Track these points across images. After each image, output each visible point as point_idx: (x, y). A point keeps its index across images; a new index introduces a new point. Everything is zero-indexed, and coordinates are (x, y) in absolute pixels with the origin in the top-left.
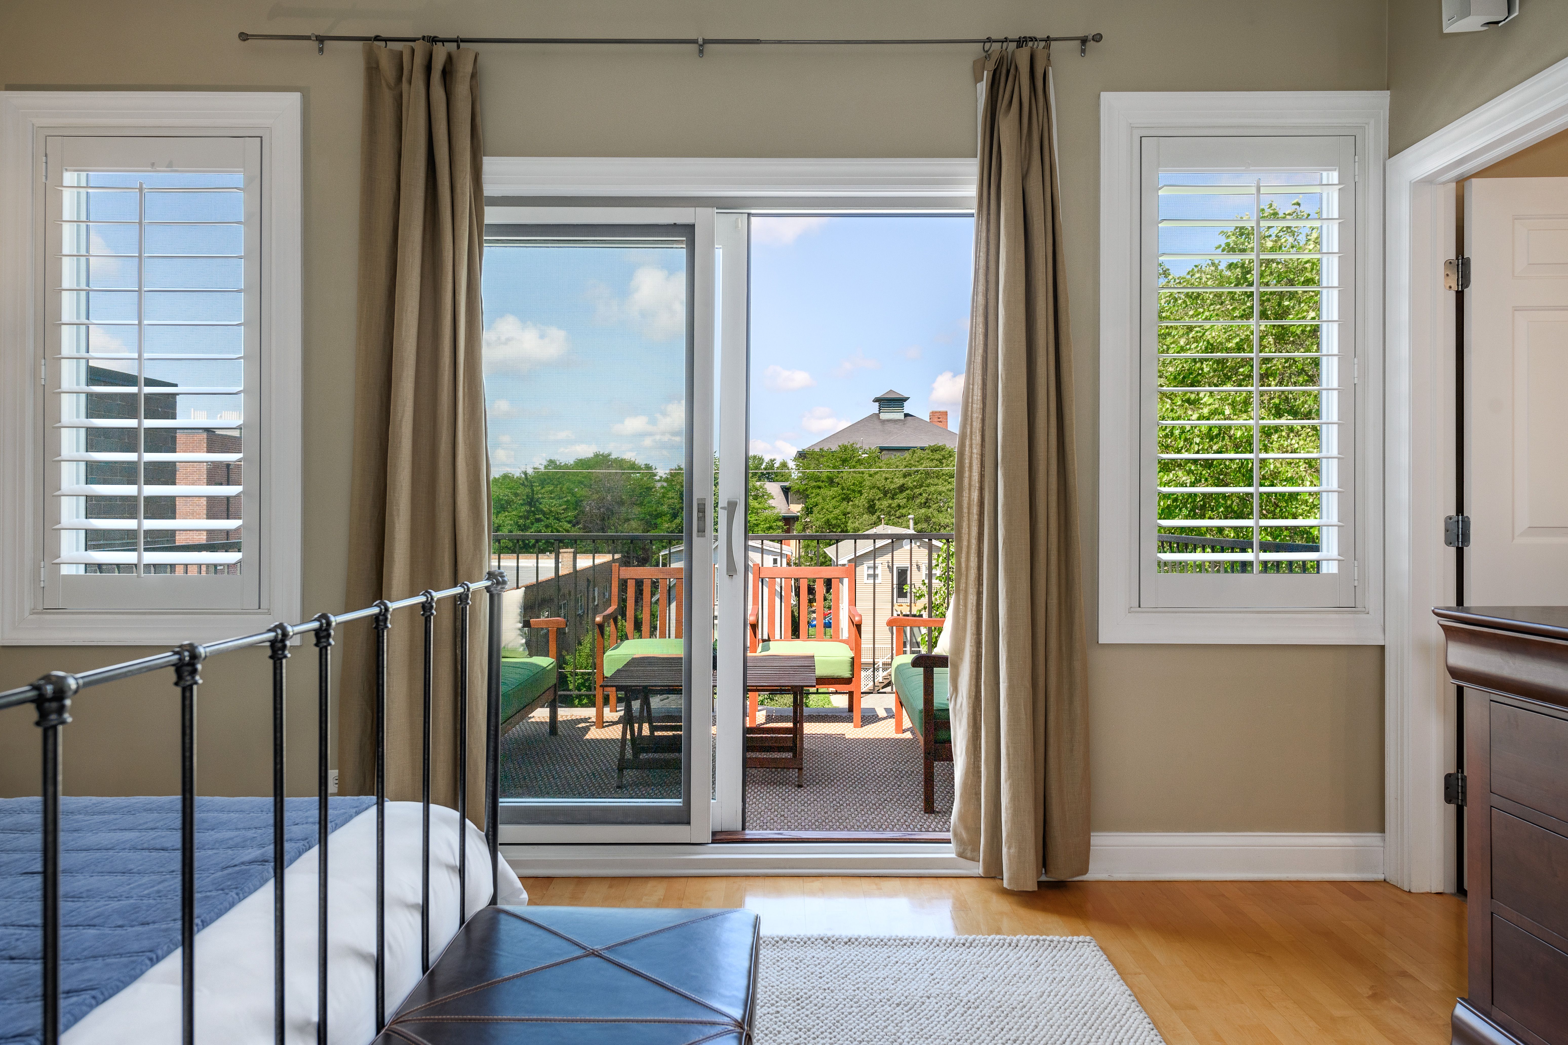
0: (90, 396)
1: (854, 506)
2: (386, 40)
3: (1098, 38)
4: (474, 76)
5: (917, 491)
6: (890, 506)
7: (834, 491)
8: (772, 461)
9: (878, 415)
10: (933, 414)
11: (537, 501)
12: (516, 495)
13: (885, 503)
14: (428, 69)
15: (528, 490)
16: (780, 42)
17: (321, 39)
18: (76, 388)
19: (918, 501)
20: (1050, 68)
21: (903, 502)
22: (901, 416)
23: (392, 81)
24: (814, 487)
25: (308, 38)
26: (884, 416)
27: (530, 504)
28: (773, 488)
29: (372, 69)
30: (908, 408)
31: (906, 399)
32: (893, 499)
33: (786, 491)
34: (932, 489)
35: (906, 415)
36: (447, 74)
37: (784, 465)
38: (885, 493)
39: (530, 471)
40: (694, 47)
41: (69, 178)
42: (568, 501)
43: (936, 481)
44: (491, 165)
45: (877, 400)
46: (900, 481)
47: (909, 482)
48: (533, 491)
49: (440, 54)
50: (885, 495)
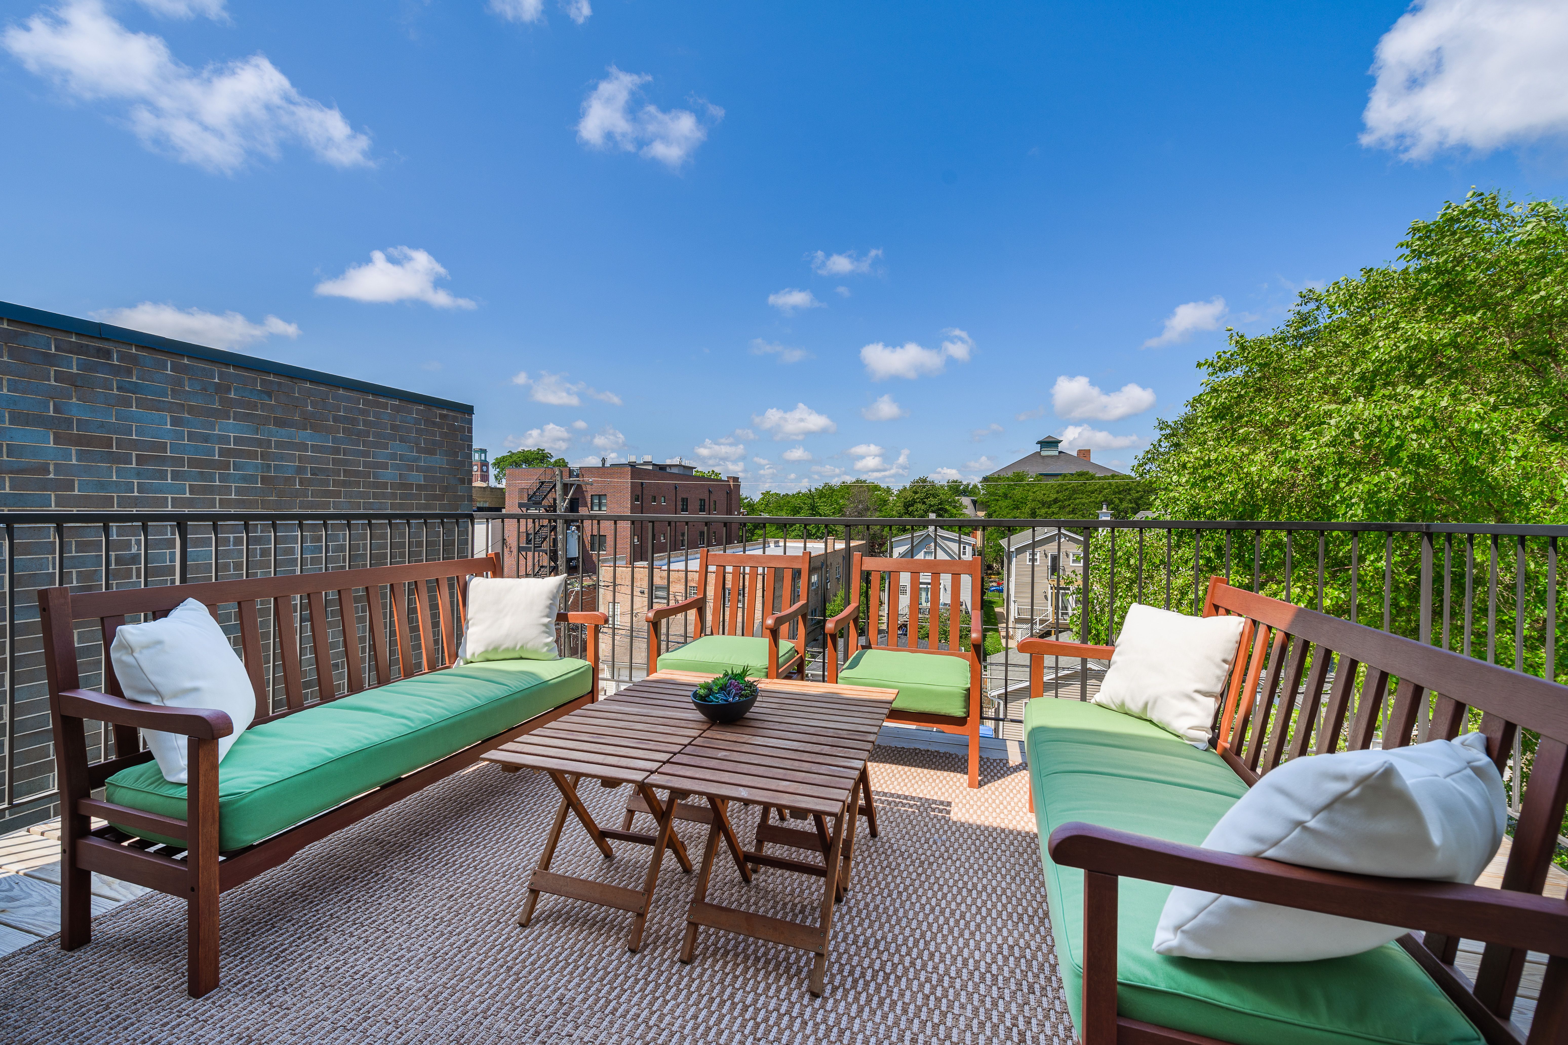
1: (1021, 513)
5: (1067, 503)
6: (1046, 513)
7: (1008, 502)
8: (968, 485)
9: (1039, 453)
10: (1079, 451)
11: (816, 506)
12: (805, 504)
13: (1043, 511)
15: (810, 501)
19: (1067, 510)
21: (1056, 510)
22: (1056, 453)
24: (994, 500)
26: (1043, 453)
27: (812, 509)
28: (966, 501)
30: (1061, 447)
31: (1060, 442)
32: (1049, 508)
33: (974, 502)
34: (1077, 501)
35: (1060, 452)
37: (975, 486)
38: (1043, 504)
39: (813, 489)
42: (835, 508)
43: (1081, 496)
45: (1038, 443)
46: (1054, 496)
47: (1061, 496)
50: (1043, 505)
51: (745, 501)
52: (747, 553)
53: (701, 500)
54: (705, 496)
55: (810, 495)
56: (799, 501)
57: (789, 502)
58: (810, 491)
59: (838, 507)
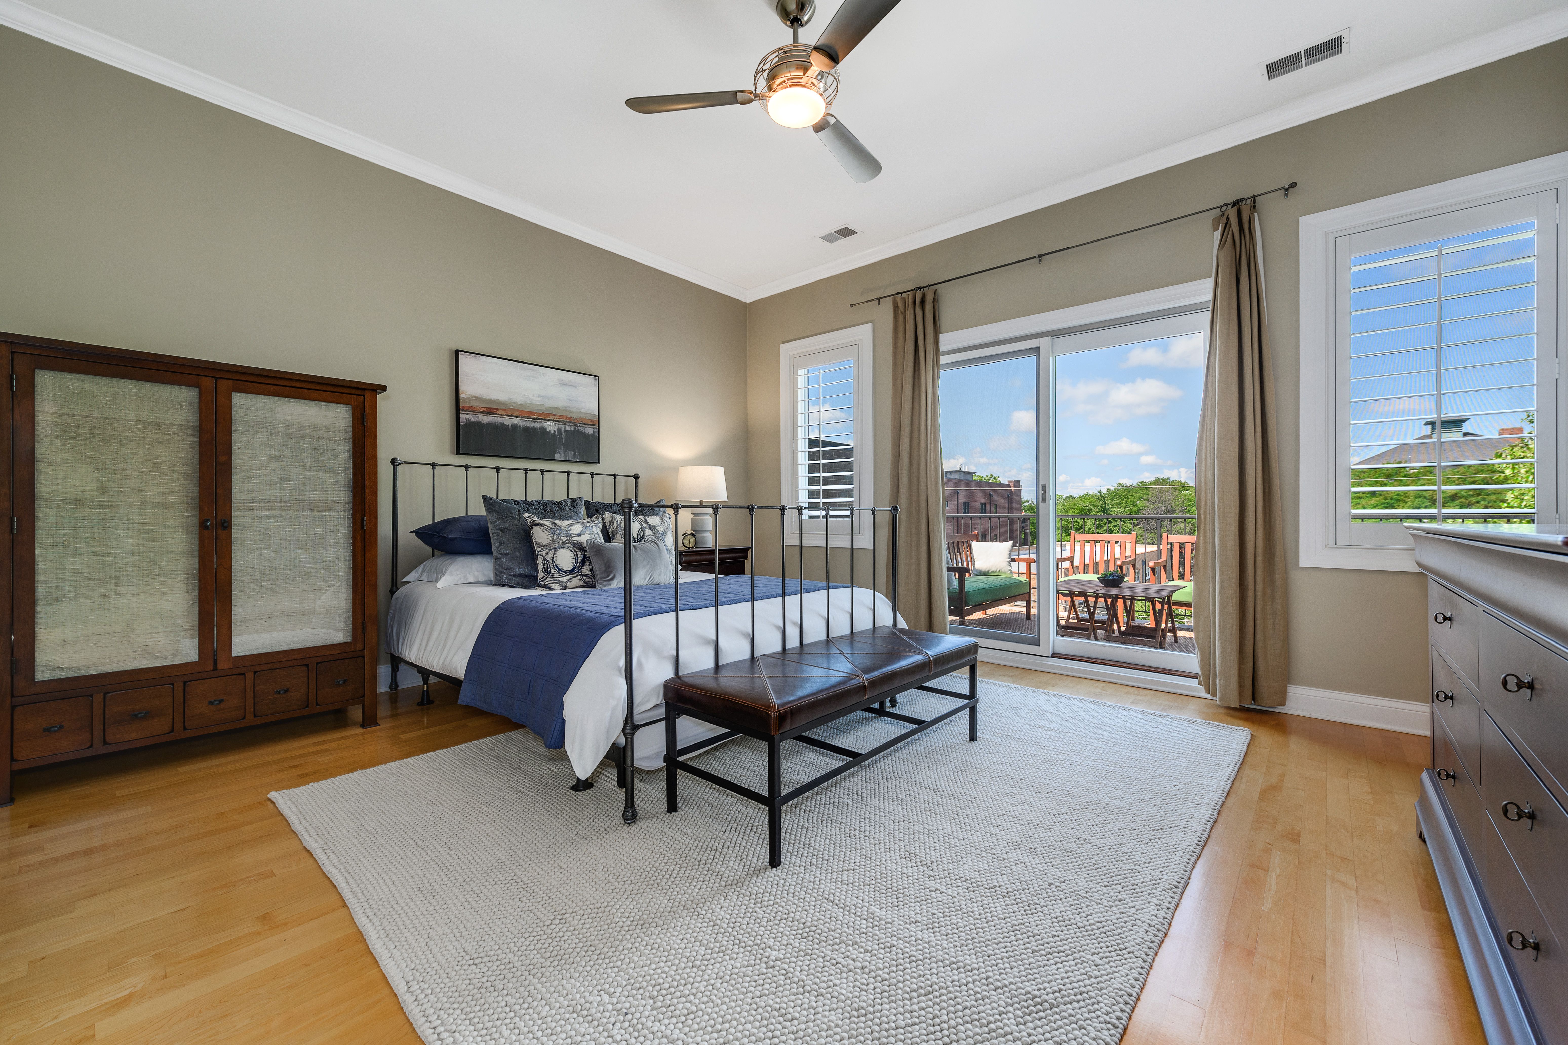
0: (809, 452)
2: (901, 293)
3: (1294, 185)
4: (934, 300)
11: (1109, 509)
12: (1094, 506)
14: (915, 302)
15: (1100, 503)
16: (1102, 239)
17: (879, 299)
18: (804, 450)
20: (1256, 214)
22: (1460, 435)
23: (903, 311)
25: (873, 300)
27: (1104, 511)
29: (896, 307)
31: (1466, 421)
35: (1465, 434)
36: (923, 302)
39: (1104, 491)
40: (1037, 260)
41: (801, 372)
42: (1130, 510)
44: (943, 337)
45: (1426, 424)
48: (1105, 503)
49: (919, 295)
51: (1026, 504)
52: (1021, 557)
53: (982, 504)
54: (986, 499)
55: (1101, 497)
56: (1087, 504)
57: (1075, 505)
58: (1100, 493)
59: (1135, 508)
